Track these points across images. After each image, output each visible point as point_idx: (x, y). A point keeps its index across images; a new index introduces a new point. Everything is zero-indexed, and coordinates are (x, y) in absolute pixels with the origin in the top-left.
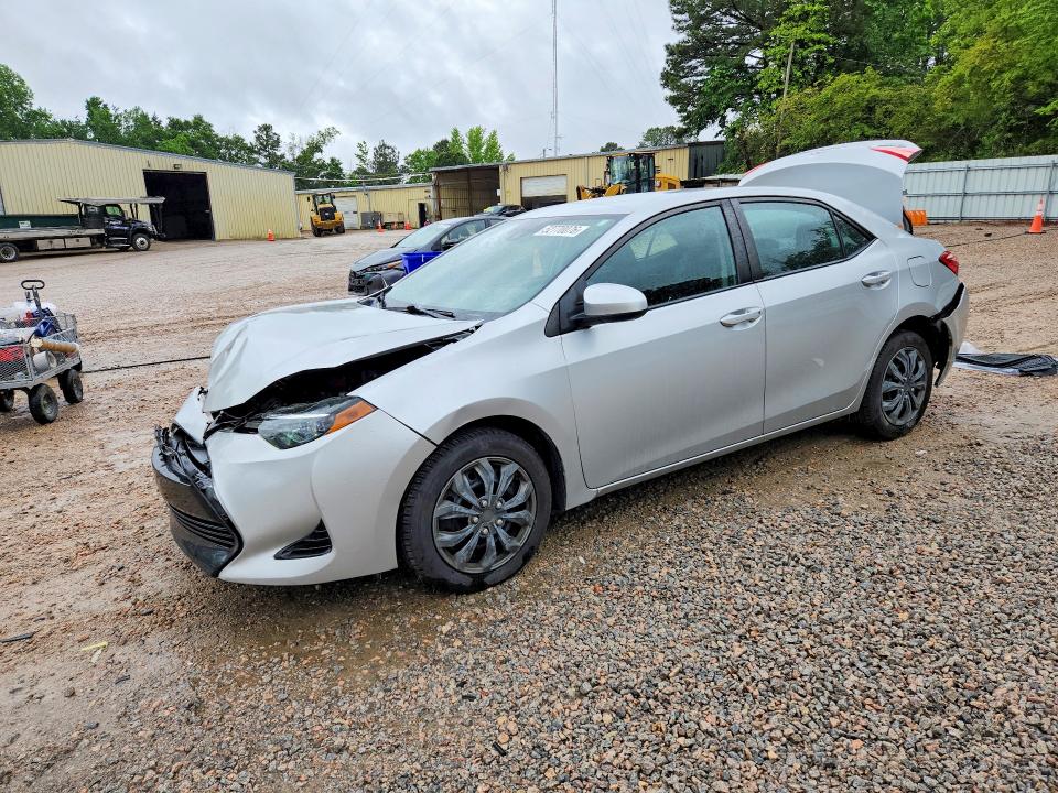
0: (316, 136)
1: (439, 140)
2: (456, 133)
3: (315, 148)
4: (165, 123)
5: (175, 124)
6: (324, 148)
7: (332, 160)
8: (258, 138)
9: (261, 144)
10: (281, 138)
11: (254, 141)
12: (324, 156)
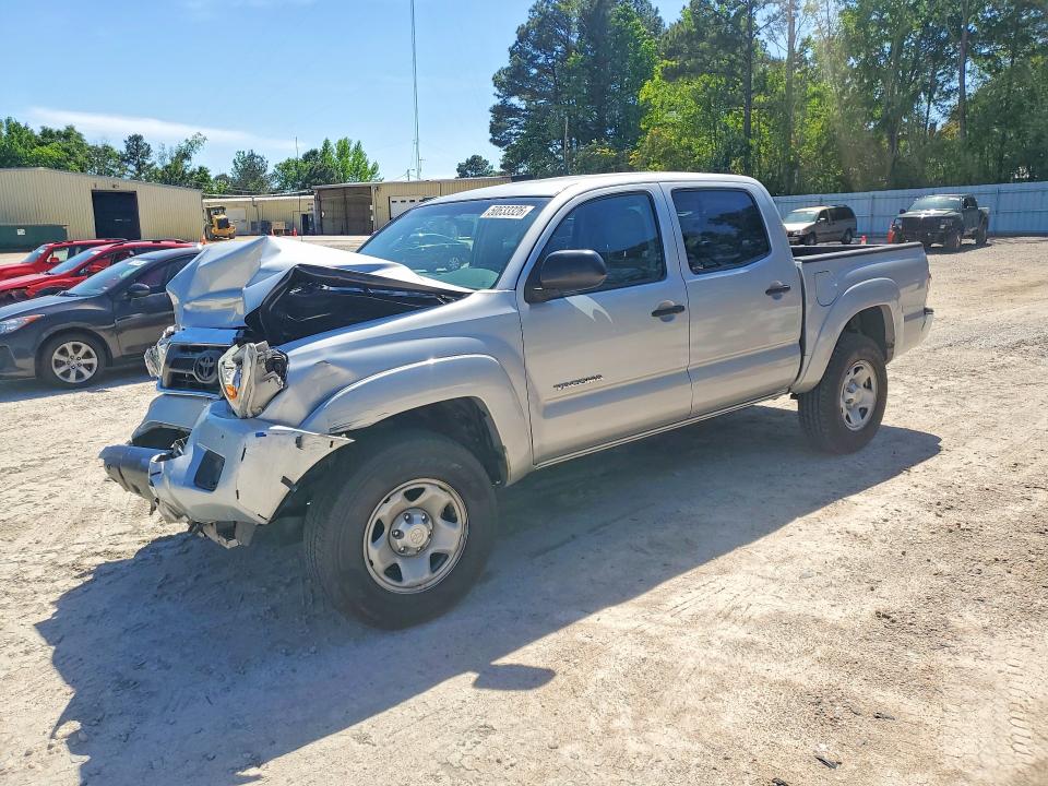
0: (184, 145)
1: (308, 150)
2: (326, 144)
3: (184, 155)
4: (37, 132)
5: (47, 133)
6: (193, 155)
7: (201, 168)
8: (128, 147)
9: (131, 153)
10: (152, 148)
11: (124, 150)
12: (193, 164)
